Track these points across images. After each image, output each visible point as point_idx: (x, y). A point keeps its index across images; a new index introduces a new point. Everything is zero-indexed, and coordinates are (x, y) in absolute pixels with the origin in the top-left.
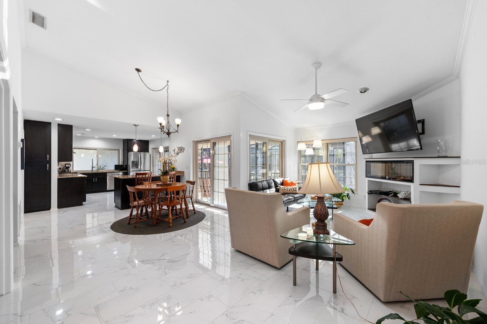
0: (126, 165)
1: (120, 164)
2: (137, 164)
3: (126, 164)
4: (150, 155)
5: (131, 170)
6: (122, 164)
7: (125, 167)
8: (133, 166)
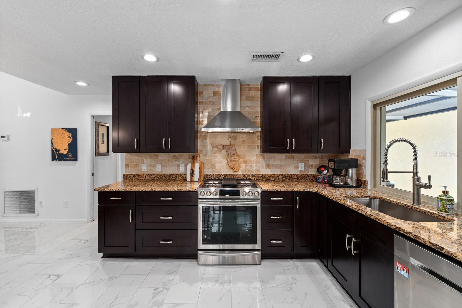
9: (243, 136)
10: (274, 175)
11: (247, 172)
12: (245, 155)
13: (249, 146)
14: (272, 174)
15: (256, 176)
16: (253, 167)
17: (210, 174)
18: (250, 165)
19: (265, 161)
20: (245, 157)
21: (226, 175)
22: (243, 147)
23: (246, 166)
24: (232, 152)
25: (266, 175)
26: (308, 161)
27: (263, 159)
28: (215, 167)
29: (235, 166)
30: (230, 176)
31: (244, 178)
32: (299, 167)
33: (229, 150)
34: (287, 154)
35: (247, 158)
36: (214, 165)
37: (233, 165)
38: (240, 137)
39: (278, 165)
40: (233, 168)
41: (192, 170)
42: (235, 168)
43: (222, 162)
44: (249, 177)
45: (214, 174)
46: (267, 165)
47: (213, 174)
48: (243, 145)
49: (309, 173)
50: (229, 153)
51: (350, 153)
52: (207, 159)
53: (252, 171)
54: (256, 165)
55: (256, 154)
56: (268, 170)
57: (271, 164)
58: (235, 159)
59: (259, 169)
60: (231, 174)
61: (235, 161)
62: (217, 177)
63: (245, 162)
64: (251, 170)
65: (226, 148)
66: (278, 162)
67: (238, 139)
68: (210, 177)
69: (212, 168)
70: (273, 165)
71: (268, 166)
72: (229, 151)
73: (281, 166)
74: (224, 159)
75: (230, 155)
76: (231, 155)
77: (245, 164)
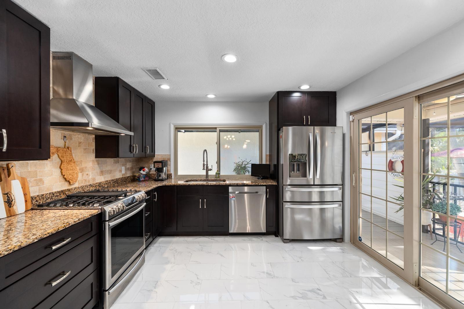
0: (275, 165)
1: (264, 162)
2: (306, 163)
3: (276, 163)
4: (344, 135)
5: (288, 183)
6: (268, 163)
7: (272, 168)
8: (292, 169)
9: (80, 136)
10: (107, 181)
11: (83, 183)
12: (82, 161)
13: (85, 149)
14: (106, 181)
15: (93, 186)
16: (89, 176)
17: (38, 196)
18: (87, 173)
19: (100, 167)
20: (81, 163)
21: (62, 191)
22: (80, 151)
23: (83, 175)
24: (68, 157)
25: (101, 183)
26: (126, 164)
27: (98, 165)
28: (43, 182)
29: (72, 177)
30: (66, 193)
31: (83, 191)
32: (122, 171)
33: (65, 154)
34: (115, 159)
35: (83, 165)
36: (41, 180)
37: (71, 176)
38: (76, 136)
39: (109, 170)
40: (70, 180)
41: (7, 194)
42: (72, 180)
43: (53, 173)
44: (87, 189)
45: (43, 195)
46: (101, 171)
47: (42, 193)
48: (80, 147)
49: (126, 175)
50: (65, 159)
51: (155, 157)
52: (29, 170)
53: (89, 181)
54: (92, 173)
55: (91, 160)
56: (102, 176)
57: (104, 170)
58: (72, 167)
59: (95, 177)
60: (67, 189)
61: (72, 170)
62: (49, 198)
63: (82, 170)
64: (87, 179)
65: (61, 151)
66: (109, 168)
67: (73, 139)
68: (37, 201)
69: (37, 185)
70: (105, 171)
71: (102, 173)
72: (65, 157)
73: (110, 172)
74: (57, 168)
75: (65, 161)
76: (68, 161)
77: (81, 173)
